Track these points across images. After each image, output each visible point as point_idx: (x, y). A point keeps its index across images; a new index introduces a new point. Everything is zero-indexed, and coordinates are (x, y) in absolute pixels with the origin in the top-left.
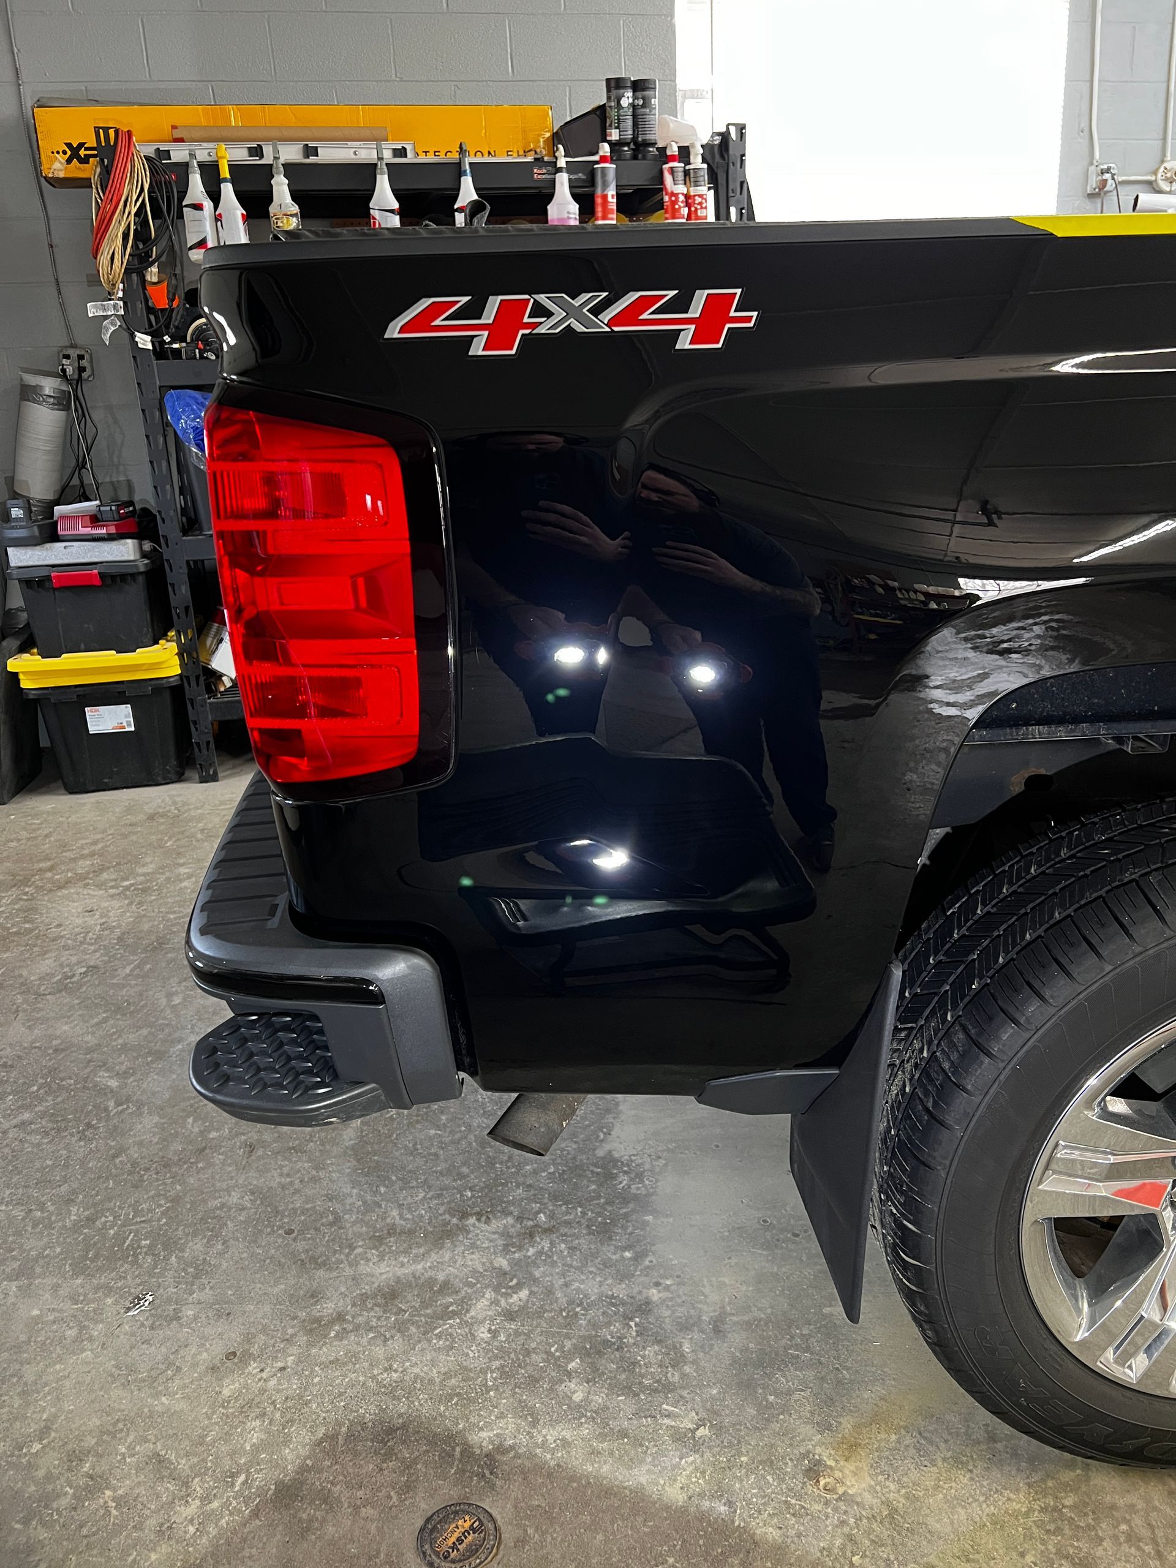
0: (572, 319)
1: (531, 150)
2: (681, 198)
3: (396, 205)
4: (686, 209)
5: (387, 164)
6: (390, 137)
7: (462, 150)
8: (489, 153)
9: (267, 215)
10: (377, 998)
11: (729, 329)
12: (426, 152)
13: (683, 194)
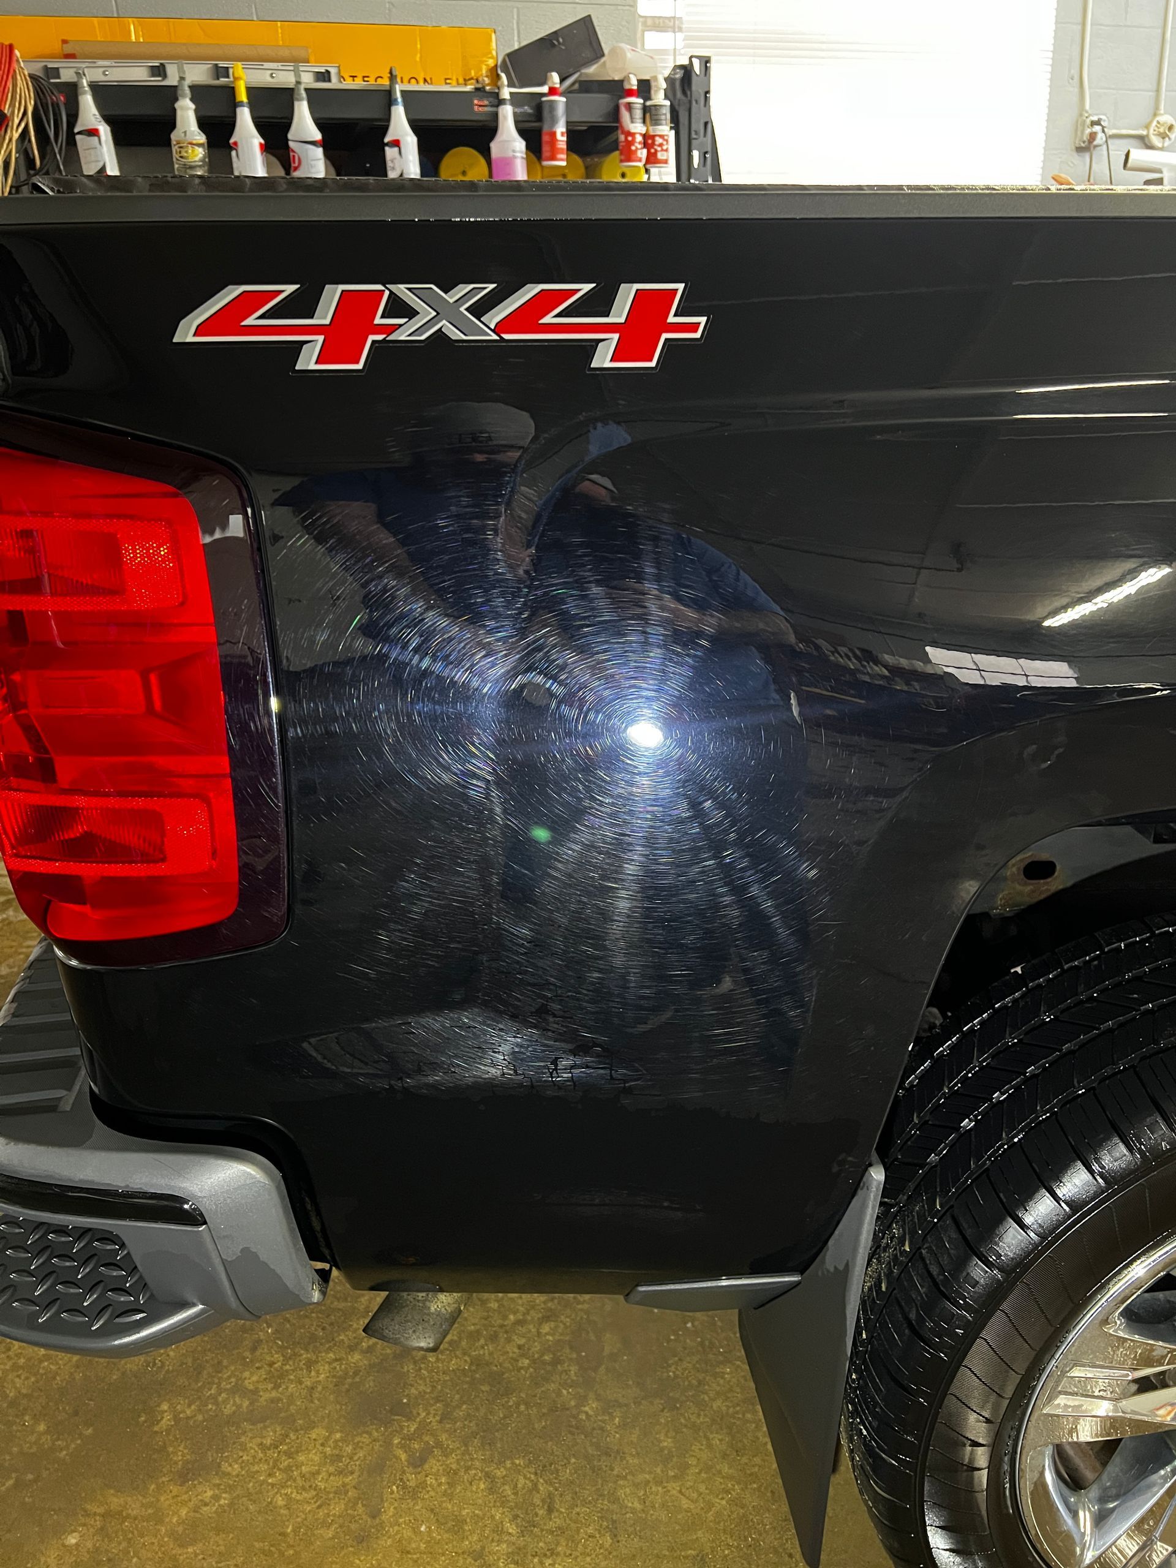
0: (444, 322)
1: (472, 79)
2: (639, 138)
3: (318, 136)
4: (645, 151)
5: (306, 90)
6: (312, 58)
7: (392, 77)
8: (425, 80)
9: (168, 143)
10: (195, 1218)
11: (666, 339)
12: (354, 77)
13: (641, 134)
